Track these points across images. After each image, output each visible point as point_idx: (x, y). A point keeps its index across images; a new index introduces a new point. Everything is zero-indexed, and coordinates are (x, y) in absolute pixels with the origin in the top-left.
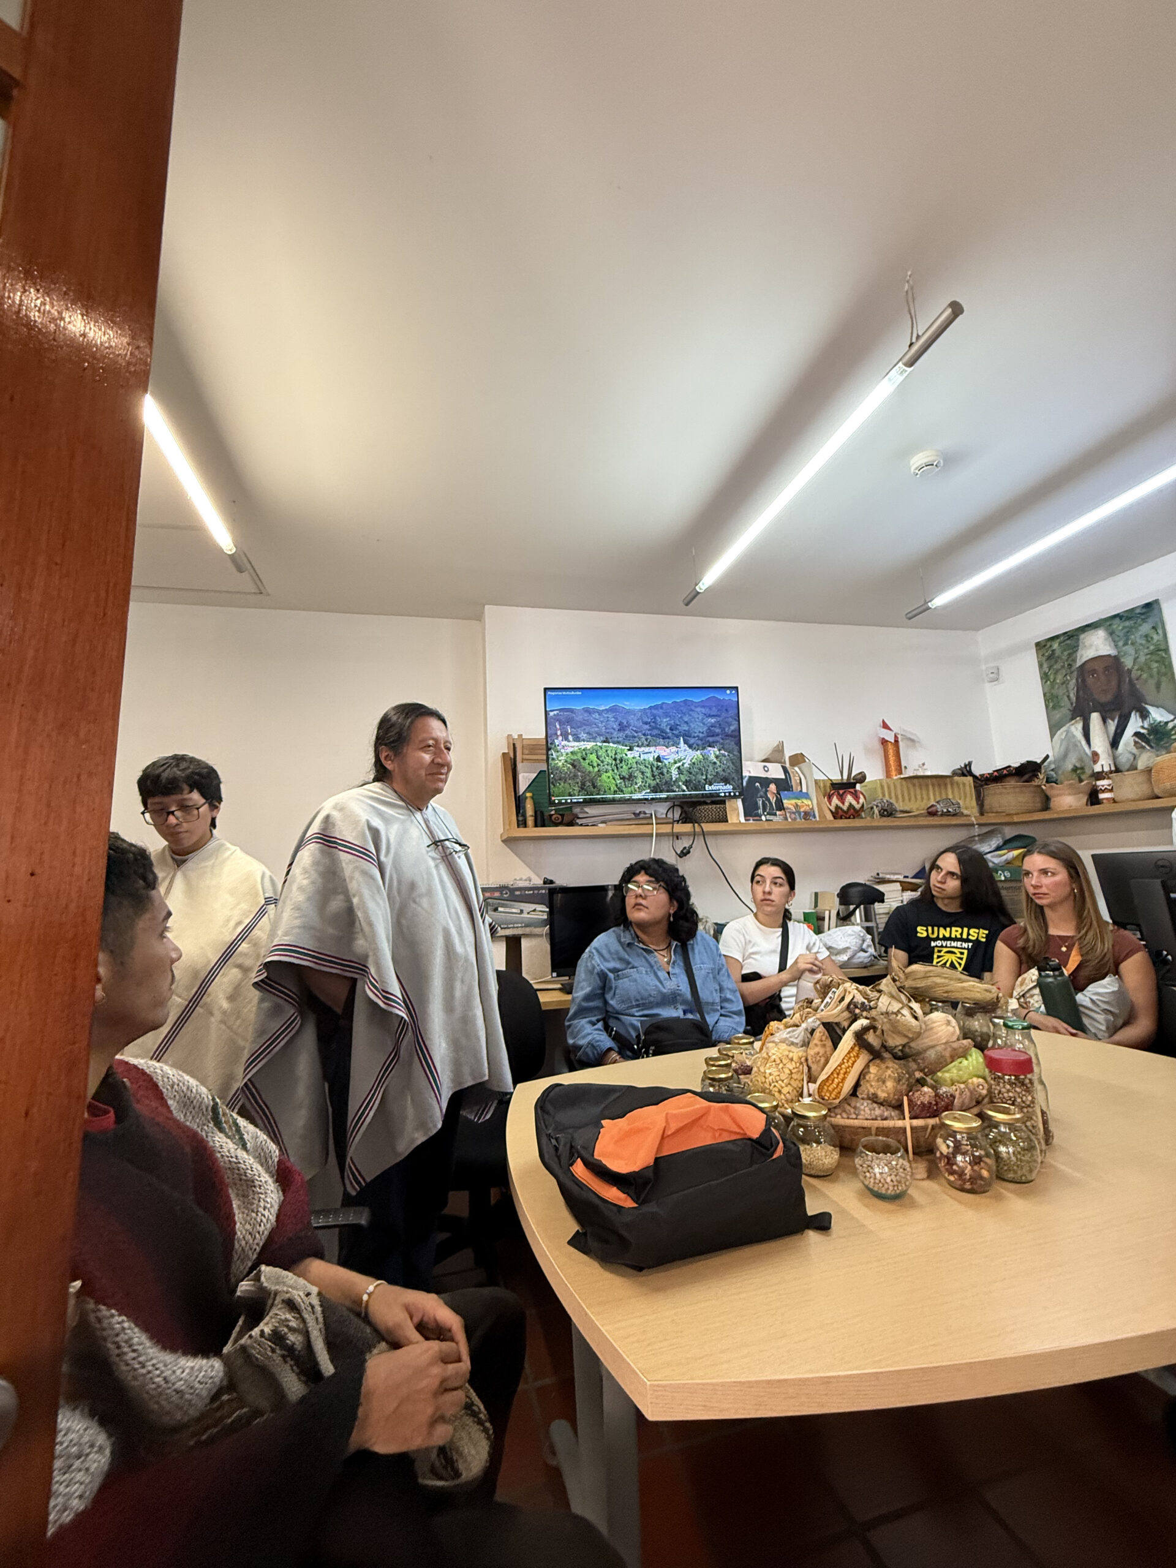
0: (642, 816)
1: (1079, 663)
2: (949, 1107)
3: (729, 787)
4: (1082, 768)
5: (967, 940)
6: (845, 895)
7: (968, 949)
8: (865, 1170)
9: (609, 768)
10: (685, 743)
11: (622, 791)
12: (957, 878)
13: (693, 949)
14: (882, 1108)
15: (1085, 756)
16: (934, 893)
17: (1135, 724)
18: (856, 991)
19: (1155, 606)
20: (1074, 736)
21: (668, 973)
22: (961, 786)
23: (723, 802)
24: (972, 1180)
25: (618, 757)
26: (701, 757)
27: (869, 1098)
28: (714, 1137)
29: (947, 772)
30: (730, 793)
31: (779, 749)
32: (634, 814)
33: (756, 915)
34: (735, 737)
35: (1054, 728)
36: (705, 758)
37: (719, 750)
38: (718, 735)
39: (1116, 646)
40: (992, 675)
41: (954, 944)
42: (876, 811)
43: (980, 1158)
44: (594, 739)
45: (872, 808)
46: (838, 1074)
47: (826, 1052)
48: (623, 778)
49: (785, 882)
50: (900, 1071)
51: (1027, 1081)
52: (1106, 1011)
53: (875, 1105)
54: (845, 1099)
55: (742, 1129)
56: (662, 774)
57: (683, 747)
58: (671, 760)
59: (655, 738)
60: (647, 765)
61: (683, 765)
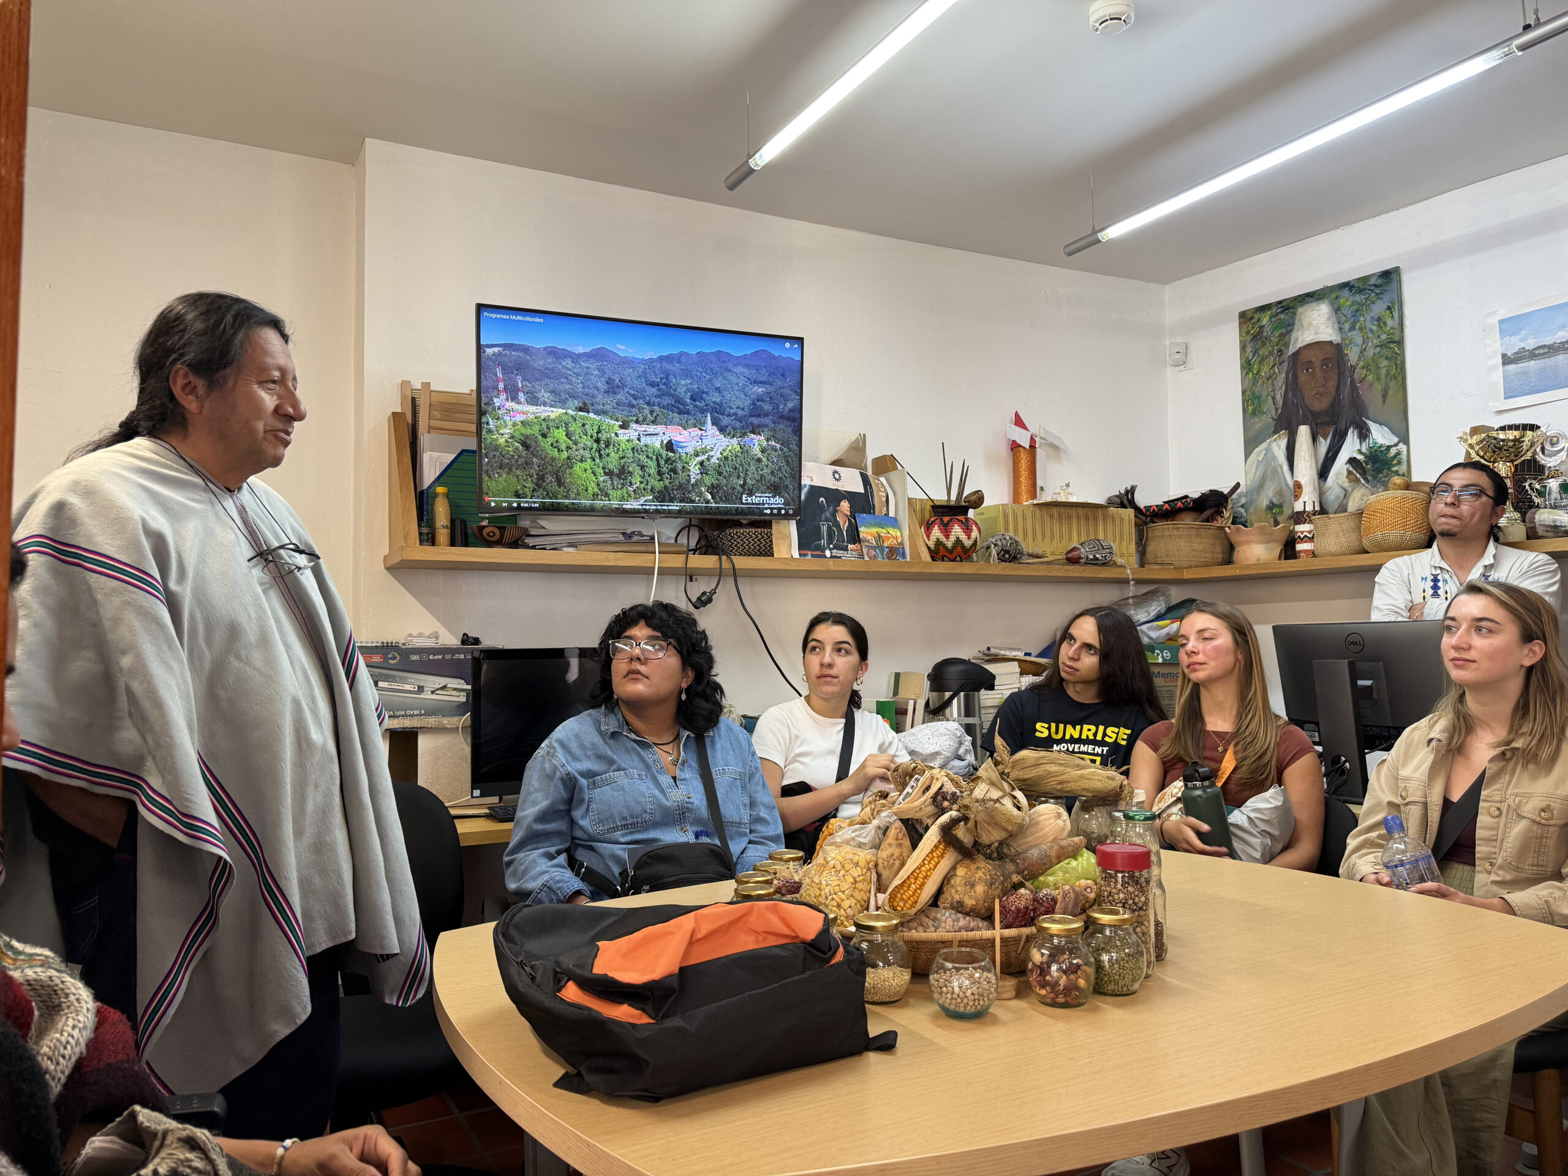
0: (635, 538)
1: (1292, 350)
3: (778, 501)
4: (1280, 506)
5: (1103, 743)
6: (939, 677)
7: (1101, 755)
8: (941, 984)
9: (587, 454)
10: (713, 424)
11: (607, 495)
12: (1095, 653)
13: (713, 743)
14: (968, 918)
15: (1284, 488)
16: (1063, 674)
17: (1351, 447)
18: (946, 779)
19: (1394, 276)
20: (1274, 458)
21: (674, 778)
22: (1118, 522)
23: (768, 524)
24: (1067, 991)
25: (603, 436)
26: (738, 449)
27: (953, 907)
28: (757, 941)
29: (1101, 500)
30: (780, 509)
31: (859, 447)
32: (623, 534)
33: (808, 699)
34: (793, 420)
35: (1250, 444)
36: (745, 451)
37: (768, 440)
38: (766, 415)
39: (1341, 329)
40: (1177, 356)
42: (994, 551)
43: (1078, 966)
44: (562, 403)
45: (988, 548)
46: (916, 879)
47: (902, 853)
48: (609, 473)
49: (853, 649)
50: (993, 872)
51: (1143, 880)
53: (960, 915)
54: (922, 911)
55: (794, 931)
56: (674, 471)
57: (711, 429)
58: (690, 450)
59: (665, 411)
60: (650, 455)
61: (708, 459)
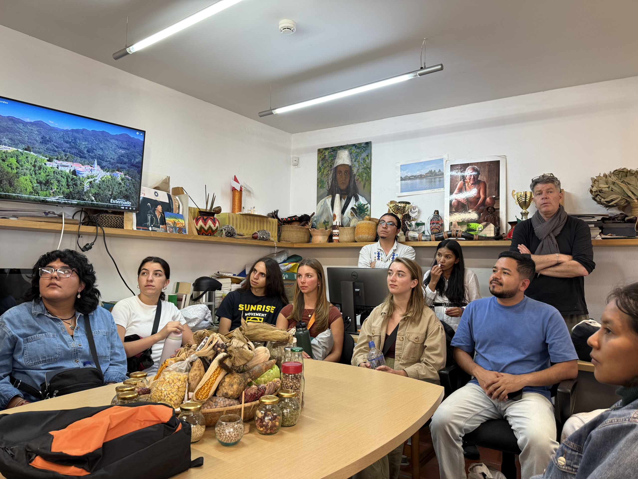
0: (50, 215)
1: (335, 166)
2: (262, 395)
3: (128, 203)
4: (328, 222)
5: (264, 312)
6: (198, 285)
7: (264, 317)
8: (221, 432)
9: (28, 172)
10: (98, 164)
11: (37, 193)
12: (265, 276)
13: (93, 318)
14: (230, 400)
15: (330, 216)
16: (252, 285)
17: (352, 203)
18: (219, 338)
19: (369, 144)
20: (327, 204)
21: (72, 336)
22: (271, 223)
23: (122, 213)
24: (272, 427)
25: (38, 164)
26: (110, 177)
27: (223, 396)
28: (141, 425)
29: (265, 214)
30: (129, 207)
31: (167, 182)
32: (45, 212)
33: (139, 297)
34: (138, 167)
35: (319, 198)
36: (113, 179)
37: (125, 175)
38: (125, 163)
39: (351, 161)
40: (295, 162)
41: (257, 314)
42: (224, 232)
43: (276, 416)
44: (16, 145)
45: (222, 230)
46: (207, 385)
47: (200, 373)
48: (40, 183)
49: (163, 273)
50: (241, 379)
51: (299, 376)
52: (324, 347)
53: (226, 399)
54: (210, 399)
55: (159, 418)
56: (76, 185)
57: (97, 167)
58: (85, 175)
59: (73, 156)
60: (63, 176)
61: (94, 181)
